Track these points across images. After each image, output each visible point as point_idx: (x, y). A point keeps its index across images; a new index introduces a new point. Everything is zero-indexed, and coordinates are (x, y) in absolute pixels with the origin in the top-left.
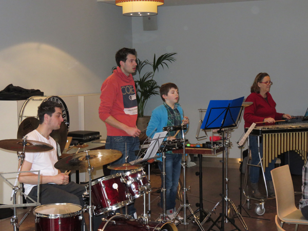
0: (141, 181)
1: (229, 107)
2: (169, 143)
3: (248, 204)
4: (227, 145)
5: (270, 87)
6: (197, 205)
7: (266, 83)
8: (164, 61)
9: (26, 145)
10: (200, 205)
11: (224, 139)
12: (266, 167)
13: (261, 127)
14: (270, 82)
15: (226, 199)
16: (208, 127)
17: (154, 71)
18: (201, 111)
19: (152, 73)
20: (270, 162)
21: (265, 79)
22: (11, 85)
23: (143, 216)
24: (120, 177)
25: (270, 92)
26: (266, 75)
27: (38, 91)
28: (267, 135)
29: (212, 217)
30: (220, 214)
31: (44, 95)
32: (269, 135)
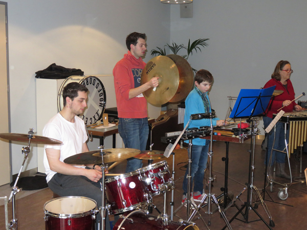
0: (162, 177)
1: (260, 96)
2: (196, 131)
3: (271, 187)
4: (255, 133)
5: (290, 75)
6: (222, 189)
7: (286, 71)
8: (198, 46)
9: (31, 138)
10: (225, 190)
11: (253, 127)
12: (291, 154)
13: (288, 114)
14: (291, 70)
15: (251, 186)
16: (237, 116)
17: (189, 54)
18: (231, 99)
19: (186, 56)
20: (295, 148)
21: (286, 67)
22: (54, 64)
23: (163, 216)
24: (139, 175)
25: (290, 79)
26: (287, 63)
27: (79, 70)
28: (294, 122)
29: (236, 203)
30: (245, 203)
31: (84, 74)
32: (296, 123)
